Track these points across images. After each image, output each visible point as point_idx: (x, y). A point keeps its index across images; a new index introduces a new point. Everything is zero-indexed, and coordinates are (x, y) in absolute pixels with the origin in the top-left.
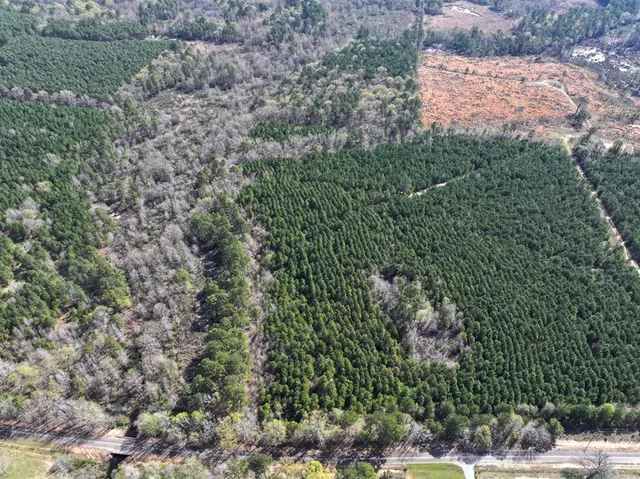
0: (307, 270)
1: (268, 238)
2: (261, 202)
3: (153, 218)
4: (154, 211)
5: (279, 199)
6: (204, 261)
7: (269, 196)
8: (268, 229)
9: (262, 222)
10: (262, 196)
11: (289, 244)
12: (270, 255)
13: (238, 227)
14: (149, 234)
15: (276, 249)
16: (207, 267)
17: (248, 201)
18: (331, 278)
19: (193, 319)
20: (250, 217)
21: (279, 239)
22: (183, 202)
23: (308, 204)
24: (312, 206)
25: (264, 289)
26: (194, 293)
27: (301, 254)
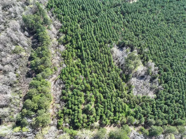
0: (81, 44)
1: (61, 27)
2: (58, 7)
3: (7, 17)
4: (7, 13)
5: (67, 5)
6: (32, 39)
7: (62, 4)
8: (61, 22)
9: (59, 19)
10: (59, 4)
11: (72, 30)
12: (63, 37)
13: (45, 22)
14: (5, 25)
15: (66, 33)
16: (33, 43)
17: (52, 7)
18: (92, 49)
19: (27, 71)
20: (53, 16)
21: (67, 28)
22: (20, 7)
23: (81, 8)
24: (83, 9)
25: (60, 55)
26: (27, 57)
27: (78, 36)
